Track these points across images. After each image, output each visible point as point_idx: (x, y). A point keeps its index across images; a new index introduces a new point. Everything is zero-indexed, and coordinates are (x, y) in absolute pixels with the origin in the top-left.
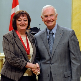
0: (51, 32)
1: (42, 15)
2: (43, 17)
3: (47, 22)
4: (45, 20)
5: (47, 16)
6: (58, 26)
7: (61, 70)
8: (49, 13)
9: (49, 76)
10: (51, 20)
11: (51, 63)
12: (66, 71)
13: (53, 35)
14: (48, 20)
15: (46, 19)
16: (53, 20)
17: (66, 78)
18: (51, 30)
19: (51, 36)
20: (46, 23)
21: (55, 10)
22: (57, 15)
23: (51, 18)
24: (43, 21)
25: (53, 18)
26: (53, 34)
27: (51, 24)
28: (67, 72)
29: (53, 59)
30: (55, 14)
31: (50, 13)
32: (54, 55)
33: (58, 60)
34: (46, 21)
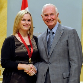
1: (42, 14)
2: (43, 16)
3: (47, 21)
4: (45, 19)
5: (47, 15)
8: (49, 12)
10: (51, 19)
11: (49, 63)
12: (65, 72)
13: (53, 35)
14: (48, 19)
16: (54, 20)
18: (51, 30)
22: (58, 14)
23: (52, 17)
24: (43, 20)
25: (53, 17)
30: (56, 13)
31: (51, 12)
34: (46, 21)
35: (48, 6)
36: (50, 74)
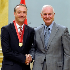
1: (41, 13)
2: (42, 14)
3: (46, 19)
5: (46, 14)
6: (54, 23)
7: (55, 60)
9: (42, 64)
10: (49, 18)
11: (46, 54)
12: (59, 61)
14: (47, 18)
15: (45, 16)
16: (51, 18)
19: (47, 31)
20: (44, 20)
21: (53, 9)
22: (54, 14)
23: (50, 16)
24: (42, 18)
25: (51, 16)
26: (49, 29)
27: (49, 21)
29: (48, 51)
31: (49, 12)
34: (44, 19)
35: (47, 7)
36: (47, 63)
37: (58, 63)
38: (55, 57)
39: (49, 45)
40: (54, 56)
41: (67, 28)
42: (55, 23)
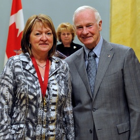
0: (92, 54)
3: (83, 38)
6: (104, 42)
7: (112, 121)
9: (91, 132)
11: (93, 109)
12: (121, 122)
13: (95, 59)
16: (93, 34)
17: (120, 135)
19: (91, 60)
21: (97, 14)
23: (89, 30)
26: (95, 56)
28: (123, 124)
32: (98, 94)
33: (106, 103)
37: (119, 126)
38: (113, 114)
39: (96, 90)
40: (110, 112)
41: (131, 50)
42: (106, 42)
